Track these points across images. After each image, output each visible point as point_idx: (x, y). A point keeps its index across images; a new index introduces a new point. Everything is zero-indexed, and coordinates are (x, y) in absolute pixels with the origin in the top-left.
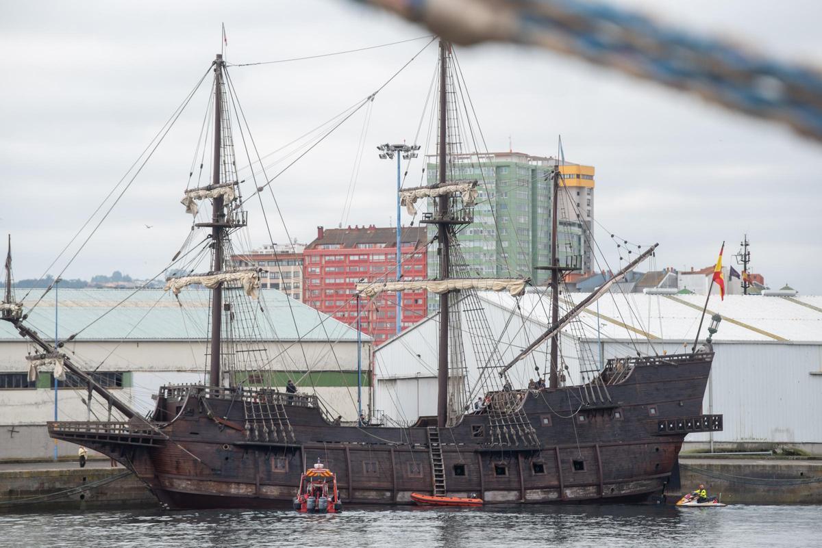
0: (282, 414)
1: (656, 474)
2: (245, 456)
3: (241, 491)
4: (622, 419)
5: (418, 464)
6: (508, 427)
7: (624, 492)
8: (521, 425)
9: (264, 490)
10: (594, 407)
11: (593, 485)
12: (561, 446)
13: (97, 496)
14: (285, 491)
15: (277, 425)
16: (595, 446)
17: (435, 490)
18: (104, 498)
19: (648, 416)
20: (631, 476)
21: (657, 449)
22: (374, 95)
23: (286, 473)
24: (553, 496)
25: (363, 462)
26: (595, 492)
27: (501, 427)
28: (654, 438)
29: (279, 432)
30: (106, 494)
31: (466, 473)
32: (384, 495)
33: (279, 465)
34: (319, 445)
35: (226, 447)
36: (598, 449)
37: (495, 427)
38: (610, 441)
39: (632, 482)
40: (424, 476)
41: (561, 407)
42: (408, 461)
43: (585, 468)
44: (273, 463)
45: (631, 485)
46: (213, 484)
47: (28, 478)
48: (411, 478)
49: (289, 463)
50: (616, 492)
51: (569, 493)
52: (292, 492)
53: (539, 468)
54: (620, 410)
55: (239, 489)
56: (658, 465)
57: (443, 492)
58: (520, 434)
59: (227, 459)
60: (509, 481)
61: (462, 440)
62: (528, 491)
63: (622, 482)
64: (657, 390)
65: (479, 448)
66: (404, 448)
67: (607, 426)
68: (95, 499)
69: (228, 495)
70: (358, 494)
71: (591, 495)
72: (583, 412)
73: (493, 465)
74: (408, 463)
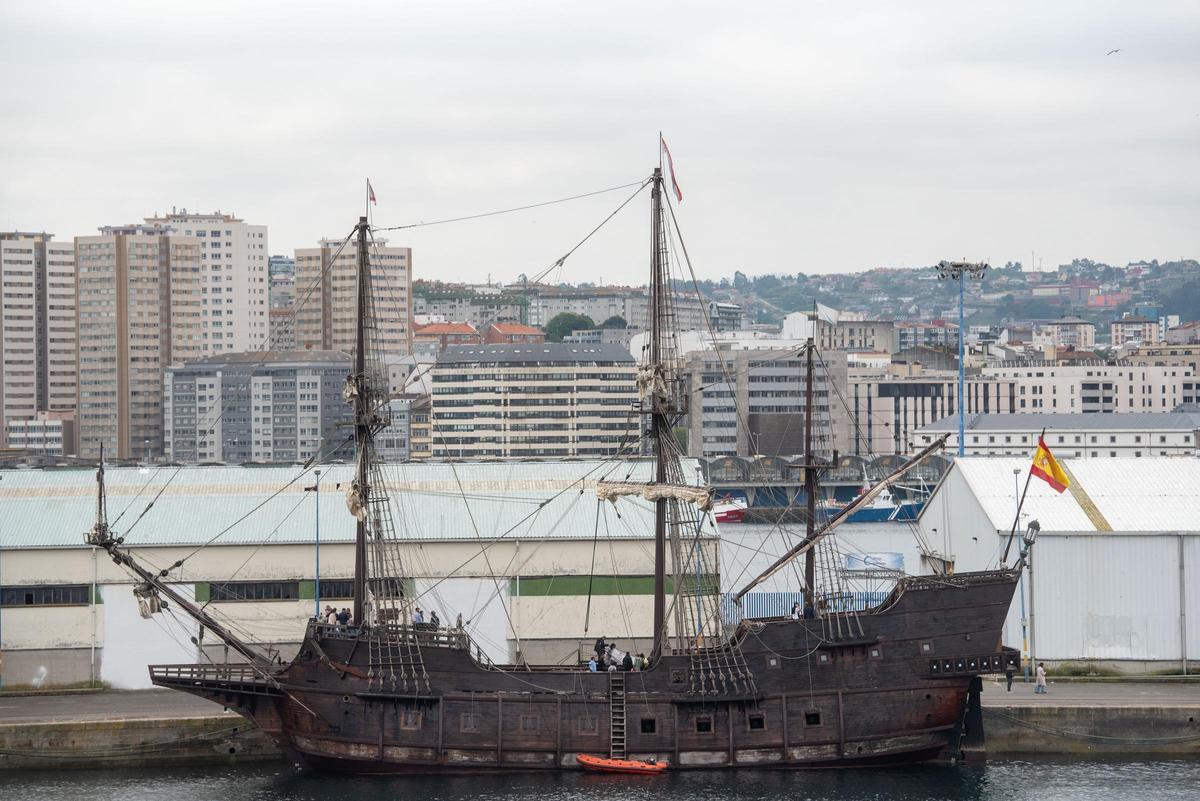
0: (416, 659)
1: (927, 727)
2: (369, 710)
3: (362, 754)
4: (881, 658)
5: (593, 719)
6: (716, 671)
7: (877, 751)
8: (734, 669)
9: (389, 752)
10: (838, 644)
11: (831, 744)
12: (791, 693)
13: (250, 750)
14: (416, 754)
15: (408, 671)
16: (837, 694)
17: (612, 751)
18: (259, 752)
19: (918, 653)
20: (888, 731)
21: (928, 696)
22: (564, 258)
23: (418, 731)
24: (775, 757)
25: (521, 716)
26: (835, 752)
27: (707, 672)
28: (926, 681)
29: (410, 679)
30: (261, 747)
31: (657, 729)
32: (546, 758)
33: (410, 721)
34: (465, 695)
35: (347, 699)
36: (840, 696)
37: (698, 671)
38: (861, 687)
39: (889, 738)
40: (600, 734)
41: (795, 644)
42: (580, 714)
43: (822, 722)
44: (402, 719)
45: (887, 743)
46: (331, 744)
47: (166, 728)
48: (582, 736)
49: (423, 718)
50: (865, 752)
51: (797, 754)
52: (425, 754)
53: (757, 723)
54: (879, 647)
55: (359, 750)
56: (929, 715)
57: (623, 754)
58: (732, 680)
59: (347, 713)
60: (715, 739)
61: (656, 689)
62: (740, 752)
63: (872, 739)
64: (935, 620)
65: (678, 697)
66: (578, 698)
67: (860, 667)
68: (247, 753)
69: (347, 758)
70: (510, 757)
71: (829, 755)
72: (824, 649)
73: (694, 719)
74: (580, 717)
